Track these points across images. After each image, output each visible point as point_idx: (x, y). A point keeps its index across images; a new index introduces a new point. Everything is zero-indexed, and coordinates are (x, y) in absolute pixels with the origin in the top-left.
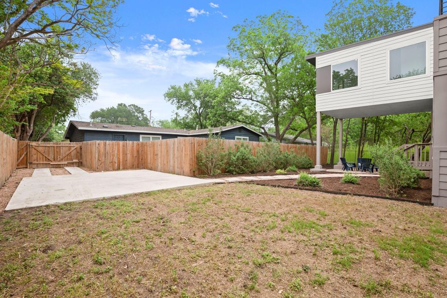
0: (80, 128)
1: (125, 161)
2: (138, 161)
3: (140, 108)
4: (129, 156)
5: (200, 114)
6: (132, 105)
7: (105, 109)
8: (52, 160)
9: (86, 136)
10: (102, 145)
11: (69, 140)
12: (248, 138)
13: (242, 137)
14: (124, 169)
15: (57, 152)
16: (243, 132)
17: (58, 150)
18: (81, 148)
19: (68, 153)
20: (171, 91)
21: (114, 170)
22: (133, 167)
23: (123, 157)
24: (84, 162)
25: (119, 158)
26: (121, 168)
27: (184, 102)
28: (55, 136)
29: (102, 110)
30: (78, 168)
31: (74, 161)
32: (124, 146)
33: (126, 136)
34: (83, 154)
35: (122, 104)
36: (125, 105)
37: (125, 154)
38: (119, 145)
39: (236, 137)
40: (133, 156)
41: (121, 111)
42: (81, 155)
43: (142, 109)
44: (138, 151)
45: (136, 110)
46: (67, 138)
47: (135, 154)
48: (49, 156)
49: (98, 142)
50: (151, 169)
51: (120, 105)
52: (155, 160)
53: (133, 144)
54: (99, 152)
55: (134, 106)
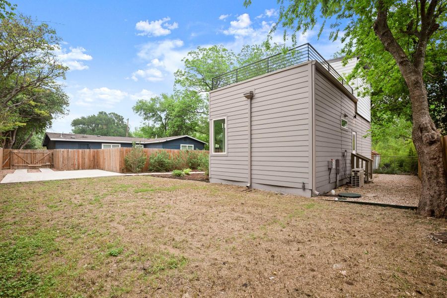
0: (51, 139)
1: (83, 164)
2: (94, 163)
3: (119, 116)
4: (87, 160)
5: (166, 124)
6: (113, 113)
7: (85, 117)
8: (30, 163)
9: (57, 146)
10: (66, 152)
11: (46, 147)
12: (193, 145)
13: (187, 145)
14: (82, 169)
15: (34, 157)
16: (188, 141)
17: (34, 156)
18: (53, 154)
19: (42, 158)
20: (138, 104)
21: (74, 170)
22: (90, 168)
23: (82, 161)
24: (55, 165)
25: (78, 162)
26: (80, 168)
27: (151, 114)
28: (36, 143)
29: (83, 118)
30: (50, 169)
31: (47, 164)
32: (82, 153)
33: (90, 145)
34: (54, 159)
35: (103, 112)
36: (105, 113)
37: (83, 158)
38: (78, 152)
39: (181, 145)
40: (90, 160)
41: (101, 120)
42: (53, 159)
43: (122, 117)
44: (94, 157)
45: (116, 118)
46: (44, 146)
47: (92, 159)
48: (27, 160)
49: (62, 150)
50: (102, 170)
51: (101, 113)
52: (104, 162)
53: (90, 151)
54: (63, 157)
55: (114, 114)
